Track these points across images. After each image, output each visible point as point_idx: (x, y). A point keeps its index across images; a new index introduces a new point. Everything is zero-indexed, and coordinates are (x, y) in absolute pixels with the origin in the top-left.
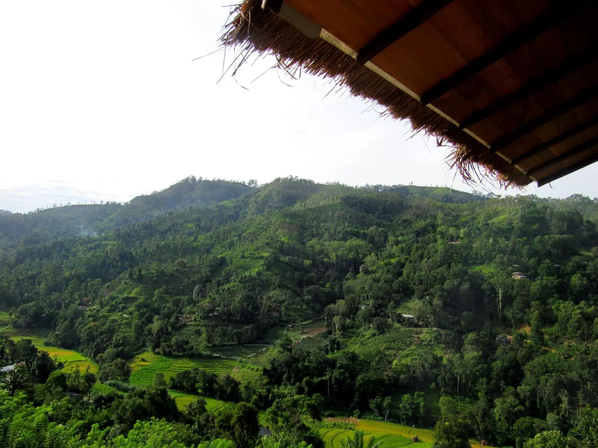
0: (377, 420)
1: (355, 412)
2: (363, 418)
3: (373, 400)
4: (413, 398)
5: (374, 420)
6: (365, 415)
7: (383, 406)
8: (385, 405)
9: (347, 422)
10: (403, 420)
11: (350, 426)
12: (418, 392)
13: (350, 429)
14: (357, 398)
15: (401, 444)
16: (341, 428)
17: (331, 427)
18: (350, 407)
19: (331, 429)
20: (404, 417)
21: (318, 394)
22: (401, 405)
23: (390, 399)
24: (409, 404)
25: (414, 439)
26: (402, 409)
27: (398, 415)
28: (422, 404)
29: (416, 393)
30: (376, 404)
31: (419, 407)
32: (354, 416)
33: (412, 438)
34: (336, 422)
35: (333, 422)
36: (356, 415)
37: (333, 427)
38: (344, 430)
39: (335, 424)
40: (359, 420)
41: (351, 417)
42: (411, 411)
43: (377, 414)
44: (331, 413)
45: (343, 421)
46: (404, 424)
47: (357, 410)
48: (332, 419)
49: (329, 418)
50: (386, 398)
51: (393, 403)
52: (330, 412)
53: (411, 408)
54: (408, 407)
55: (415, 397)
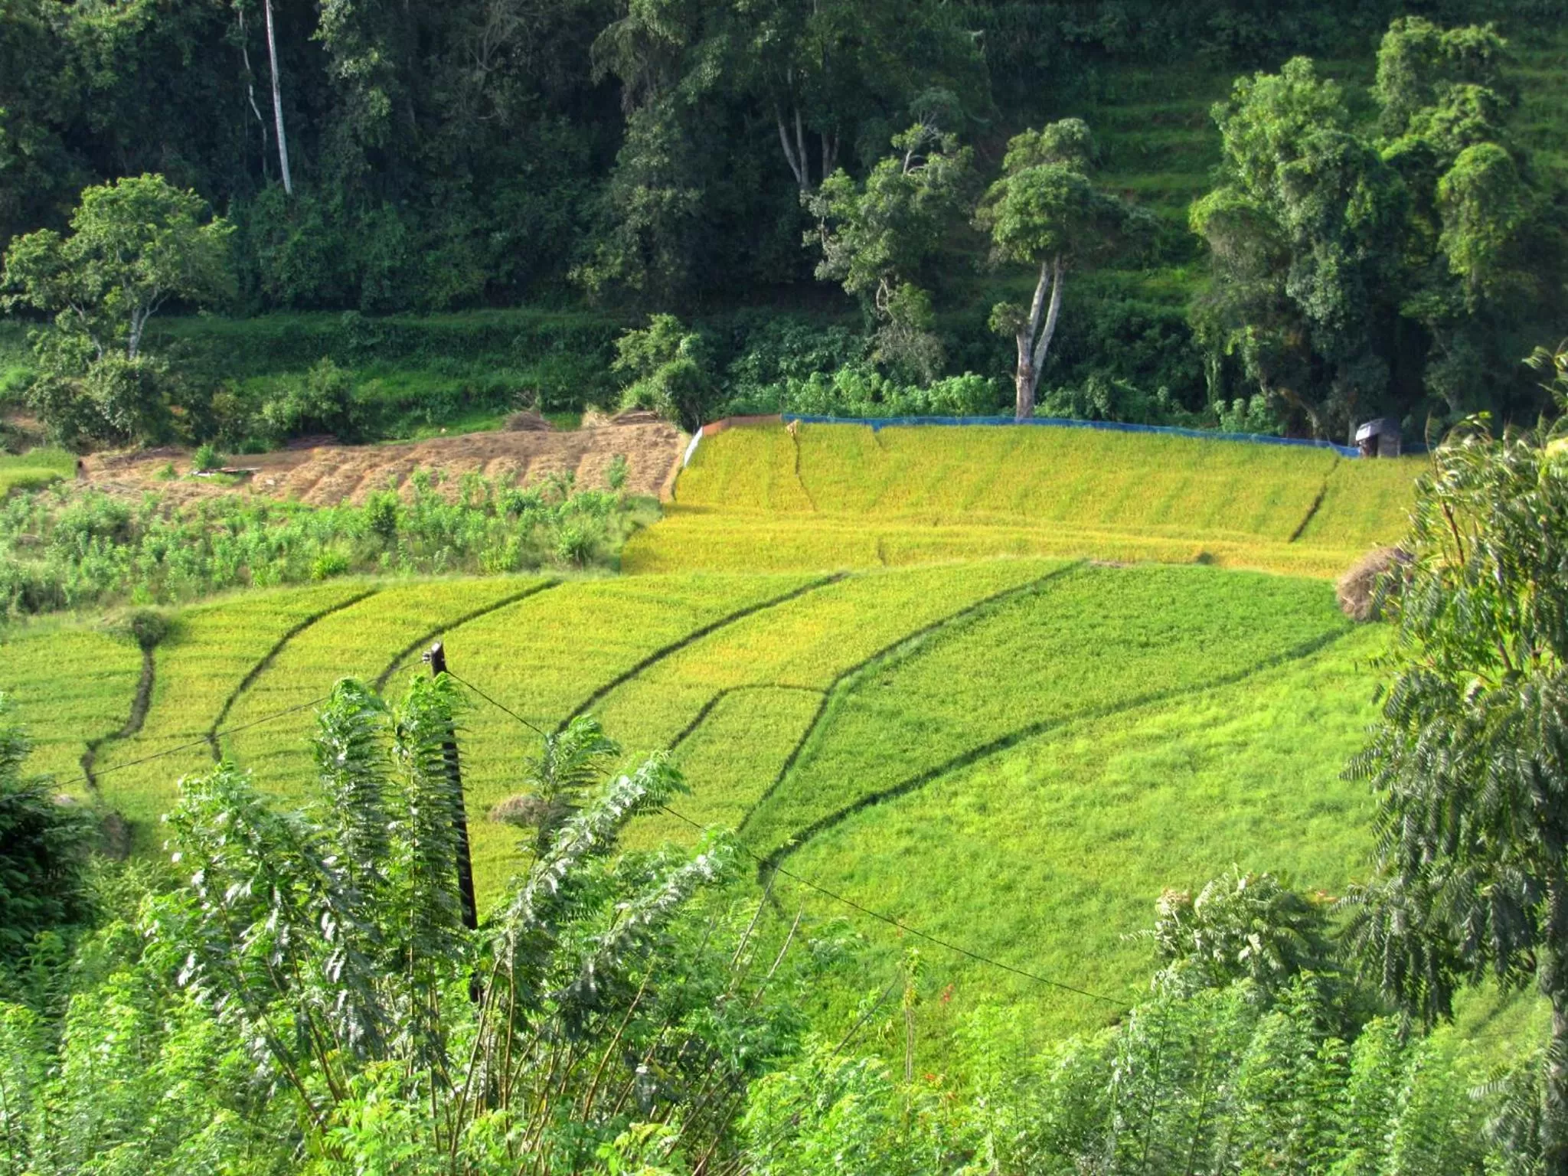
0: (921, 416)
1: (629, 348)
2: (747, 414)
3: (858, 172)
4: (1361, 108)
5: (878, 422)
6: (767, 376)
7: (984, 240)
8: (1007, 225)
9: (537, 482)
10: (1233, 382)
11: (588, 524)
12: (1417, 28)
13: (582, 555)
14: (656, 179)
15: (1200, 665)
16: (462, 557)
17: (336, 571)
18: (576, 291)
19: (346, 585)
20: (1246, 338)
21: (148, 181)
22: (1200, 213)
23: (1065, 147)
24: (1303, 183)
25: (1363, 584)
26: (1220, 246)
27: (1178, 328)
28: (1467, 164)
29: (1391, 44)
30: (900, 222)
31: (1429, 205)
32: (629, 398)
33: (1342, 580)
34: (403, 496)
35: (360, 506)
36: (656, 383)
37: (367, 563)
38: (503, 583)
39: (385, 525)
40: (687, 444)
41: (591, 416)
42: (1327, 261)
43: (921, 346)
44: (338, 396)
45: (494, 472)
46: (1250, 432)
47: (660, 321)
48: (357, 458)
49: (321, 455)
50: (1019, 145)
51: (1111, 192)
52: (327, 374)
53: (1329, 224)
54: (1294, 215)
55: (1384, 93)
